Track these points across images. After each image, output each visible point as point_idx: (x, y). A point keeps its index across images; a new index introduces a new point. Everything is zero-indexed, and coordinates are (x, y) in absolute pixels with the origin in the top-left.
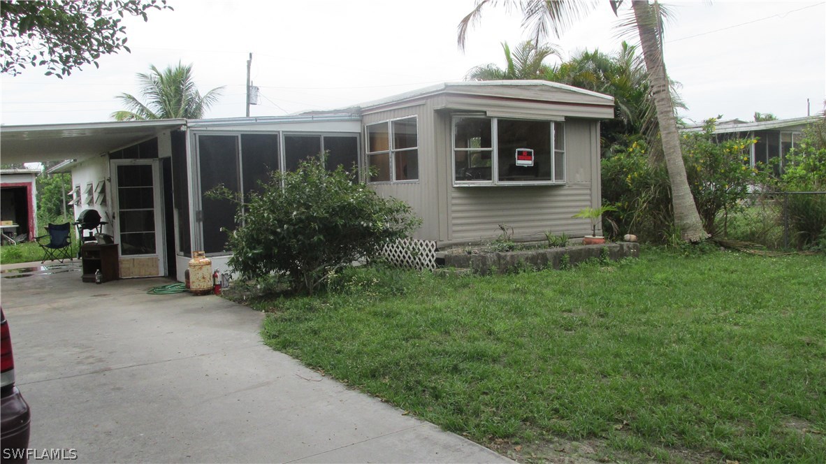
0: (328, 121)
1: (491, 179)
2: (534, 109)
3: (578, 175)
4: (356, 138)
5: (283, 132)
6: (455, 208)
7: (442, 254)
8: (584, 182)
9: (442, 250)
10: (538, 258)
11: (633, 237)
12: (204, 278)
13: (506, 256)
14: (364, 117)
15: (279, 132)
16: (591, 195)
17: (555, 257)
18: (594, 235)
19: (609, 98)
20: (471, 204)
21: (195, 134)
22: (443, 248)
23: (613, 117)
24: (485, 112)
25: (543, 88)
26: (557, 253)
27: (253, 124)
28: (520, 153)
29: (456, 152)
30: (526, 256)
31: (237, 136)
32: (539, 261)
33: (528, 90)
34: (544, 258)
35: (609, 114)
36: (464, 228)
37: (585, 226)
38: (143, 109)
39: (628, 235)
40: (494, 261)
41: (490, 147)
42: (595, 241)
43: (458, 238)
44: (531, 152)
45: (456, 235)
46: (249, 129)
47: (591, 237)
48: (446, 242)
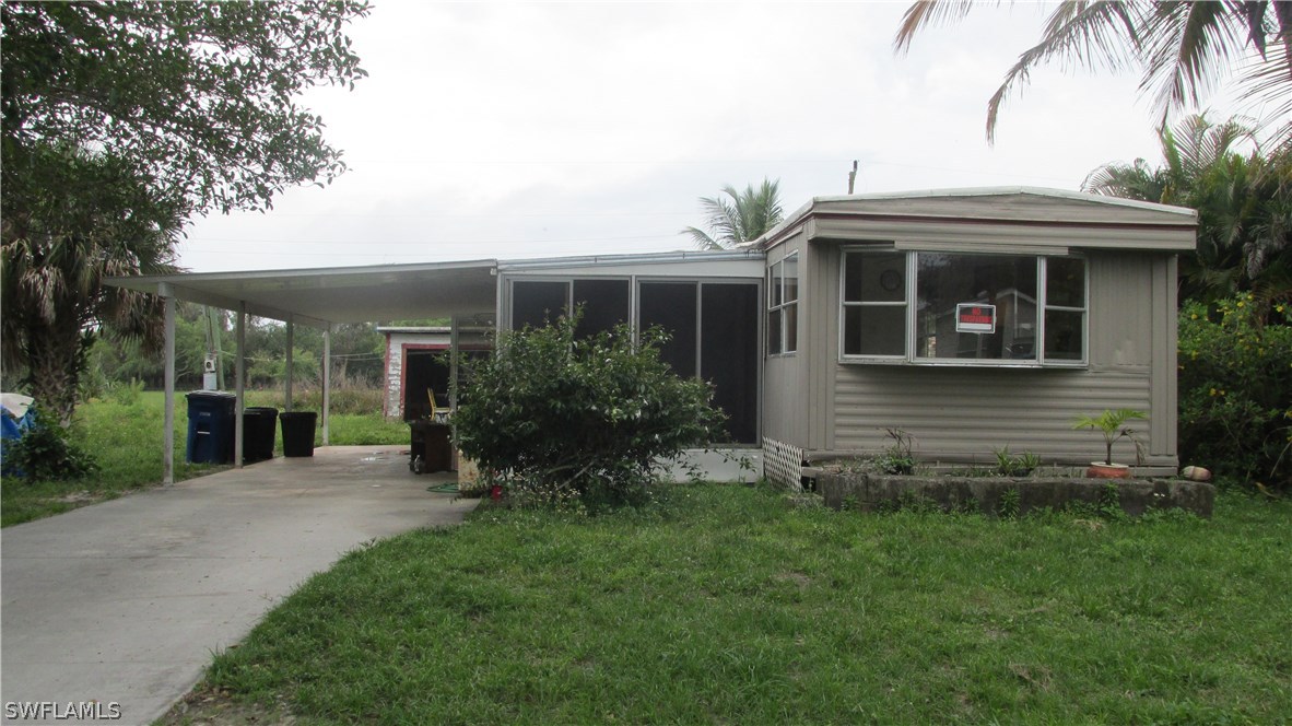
0: (709, 260)
1: (903, 354)
2: (1001, 235)
3: (1119, 354)
4: (756, 286)
5: (636, 276)
6: (839, 398)
7: (814, 470)
8: (1134, 367)
9: (815, 466)
10: (949, 491)
11: (1201, 471)
12: (471, 474)
13: (879, 481)
14: (770, 254)
15: (631, 277)
16: (1149, 389)
17: (988, 492)
18: (1108, 462)
19: (1187, 213)
20: (871, 394)
21: (508, 280)
22: (818, 461)
23: (1195, 248)
24: (893, 242)
25: (1024, 199)
26: (993, 485)
27: (591, 266)
28: (964, 311)
29: (848, 308)
30: (924, 485)
31: (569, 283)
32: (951, 496)
33: (990, 203)
34: (964, 492)
35: (1188, 241)
36: (860, 432)
37: (1095, 446)
38: (715, 246)
39: (1192, 467)
40: (857, 487)
41: (904, 300)
42: (1108, 472)
43: (843, 447)
44: (991, 310)
45: (840, 442)
46: (585, 273)
47: (1103, 464)
48: (822, 452)
